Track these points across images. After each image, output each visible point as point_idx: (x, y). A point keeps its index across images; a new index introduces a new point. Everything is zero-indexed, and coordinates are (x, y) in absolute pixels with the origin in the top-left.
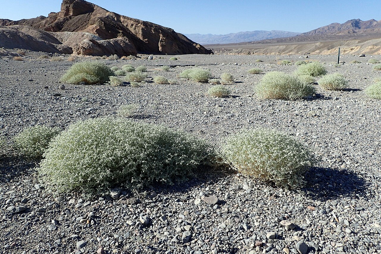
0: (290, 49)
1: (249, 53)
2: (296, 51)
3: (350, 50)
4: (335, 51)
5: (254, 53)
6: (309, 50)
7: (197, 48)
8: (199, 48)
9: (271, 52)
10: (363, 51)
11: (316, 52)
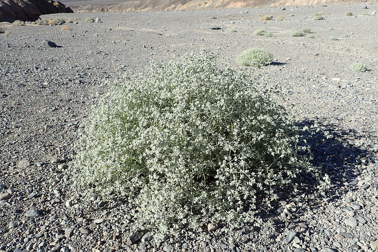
0: (145, 5)
1: (103, 10)
2: (152, 6)
3: (204, 4)
4: (191, 5)
5: (109, 9)
6: (164, 4)
7: (56, 6)
8: (57, 5)
9: (126, 8)
10: (215, 5)
11: (172, 7)
